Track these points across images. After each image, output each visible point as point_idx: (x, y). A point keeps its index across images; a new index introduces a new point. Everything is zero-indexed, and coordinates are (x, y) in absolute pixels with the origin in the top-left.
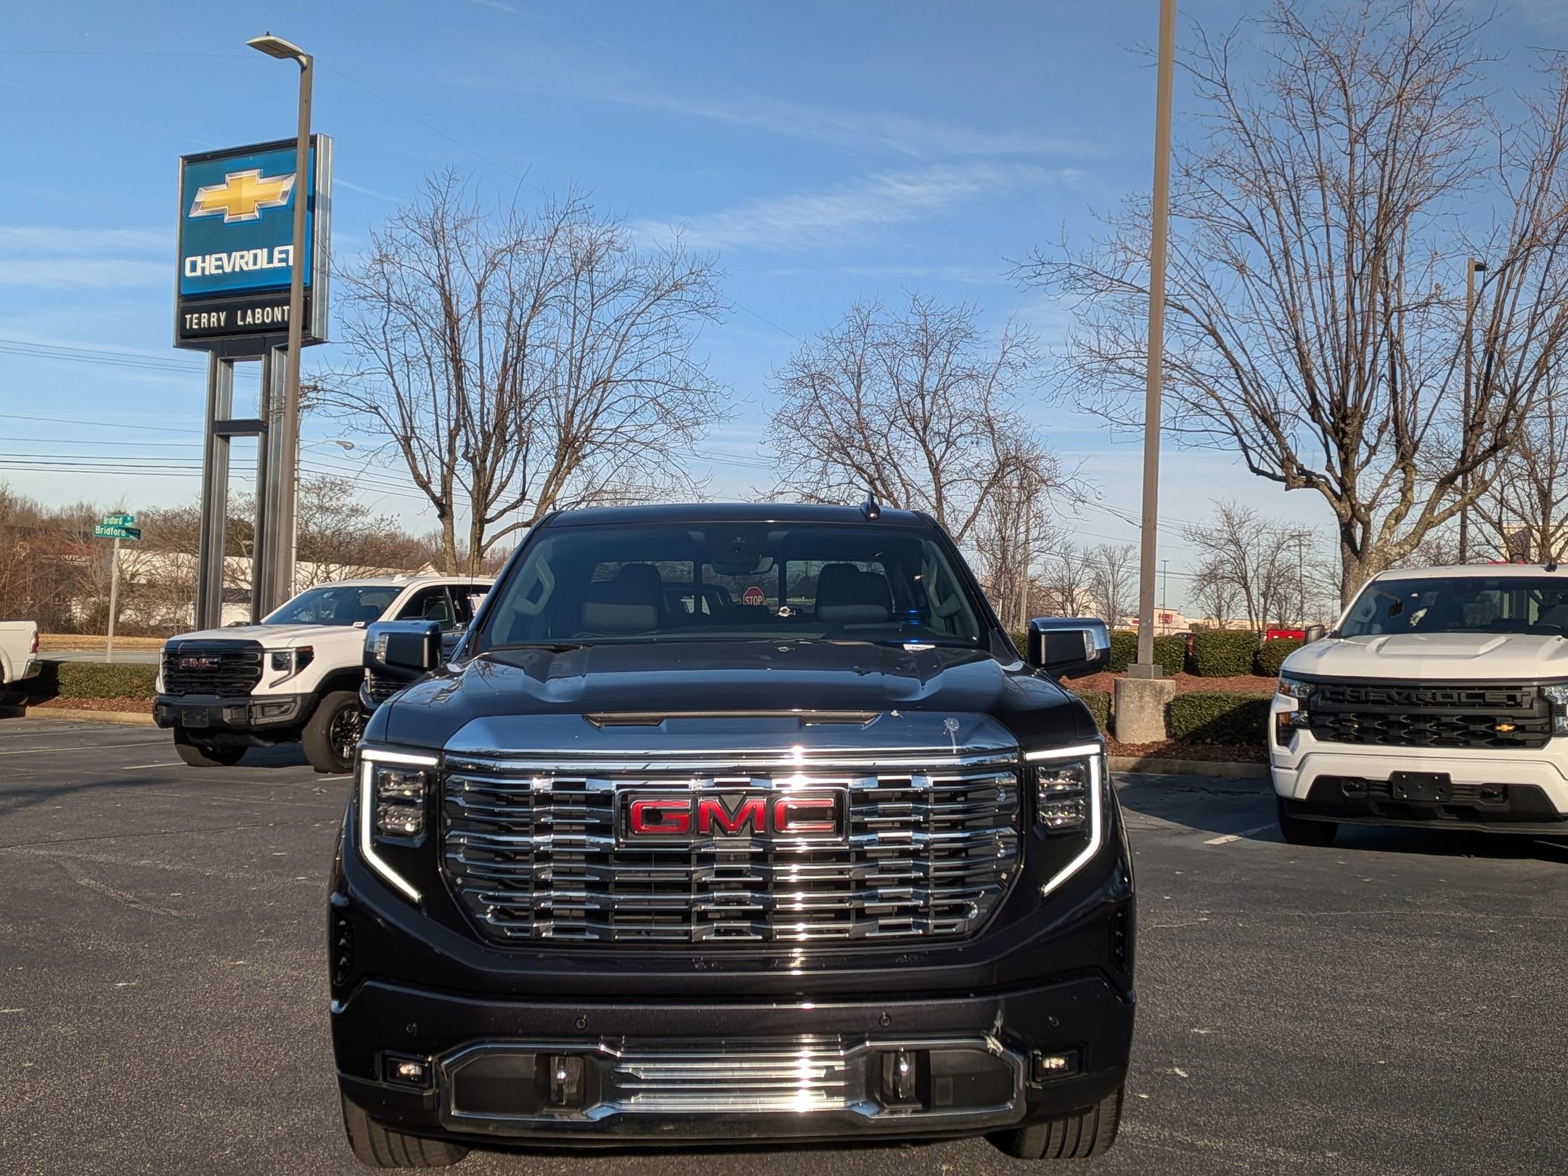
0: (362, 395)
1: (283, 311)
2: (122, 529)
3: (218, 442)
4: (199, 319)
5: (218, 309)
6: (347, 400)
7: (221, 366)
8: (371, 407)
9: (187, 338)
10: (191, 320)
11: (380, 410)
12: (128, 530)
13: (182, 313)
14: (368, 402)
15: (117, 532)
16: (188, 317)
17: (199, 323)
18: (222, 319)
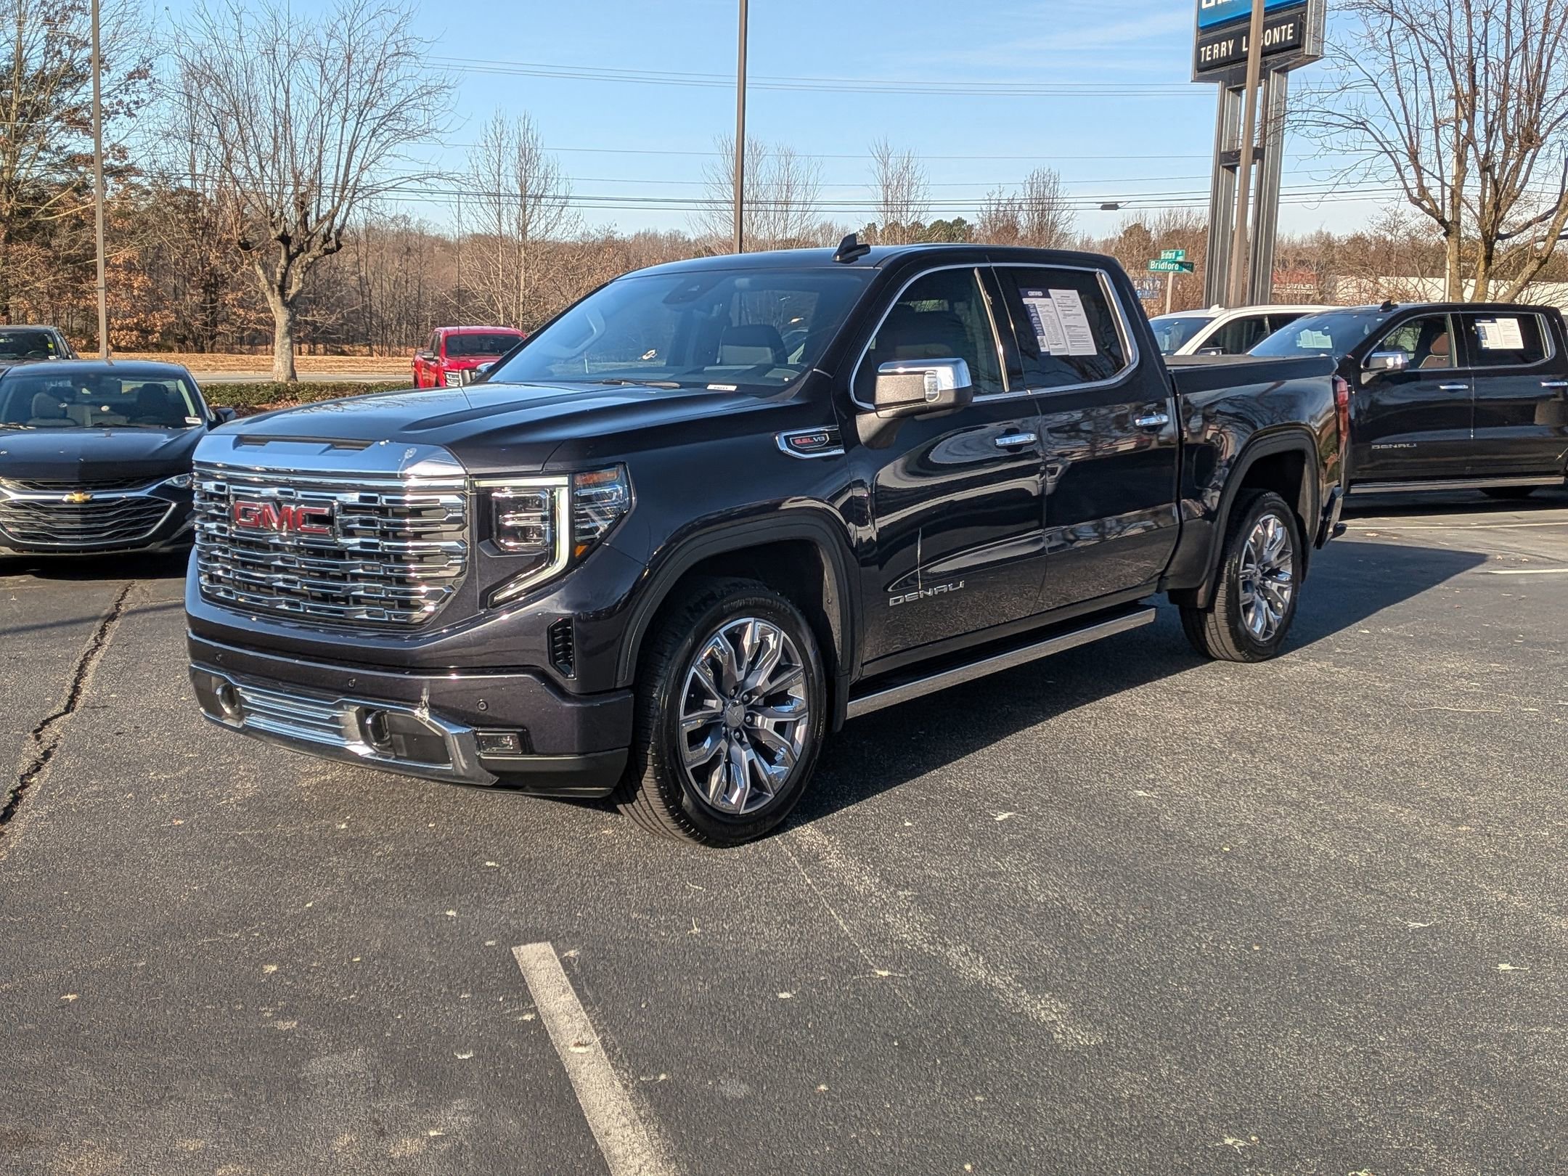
0: (1347, 113)
1: (1281, 31)
2: (1176, 263)
3: (1224, 173)
4: (1212, 50)
5: (1226, 38)
6: (1328, 118)
7: (1230, 96)
8: (1357, 123)
9: (1205, 70)
10: (1205, 51)
11: (1368, 125)
12: (1181, 264)
13: (1200, 45)
14: (1354, 119)
15: (1171, 266)
16: (1203, 49)
17: (1211, 55)
18: (1231, 47)
